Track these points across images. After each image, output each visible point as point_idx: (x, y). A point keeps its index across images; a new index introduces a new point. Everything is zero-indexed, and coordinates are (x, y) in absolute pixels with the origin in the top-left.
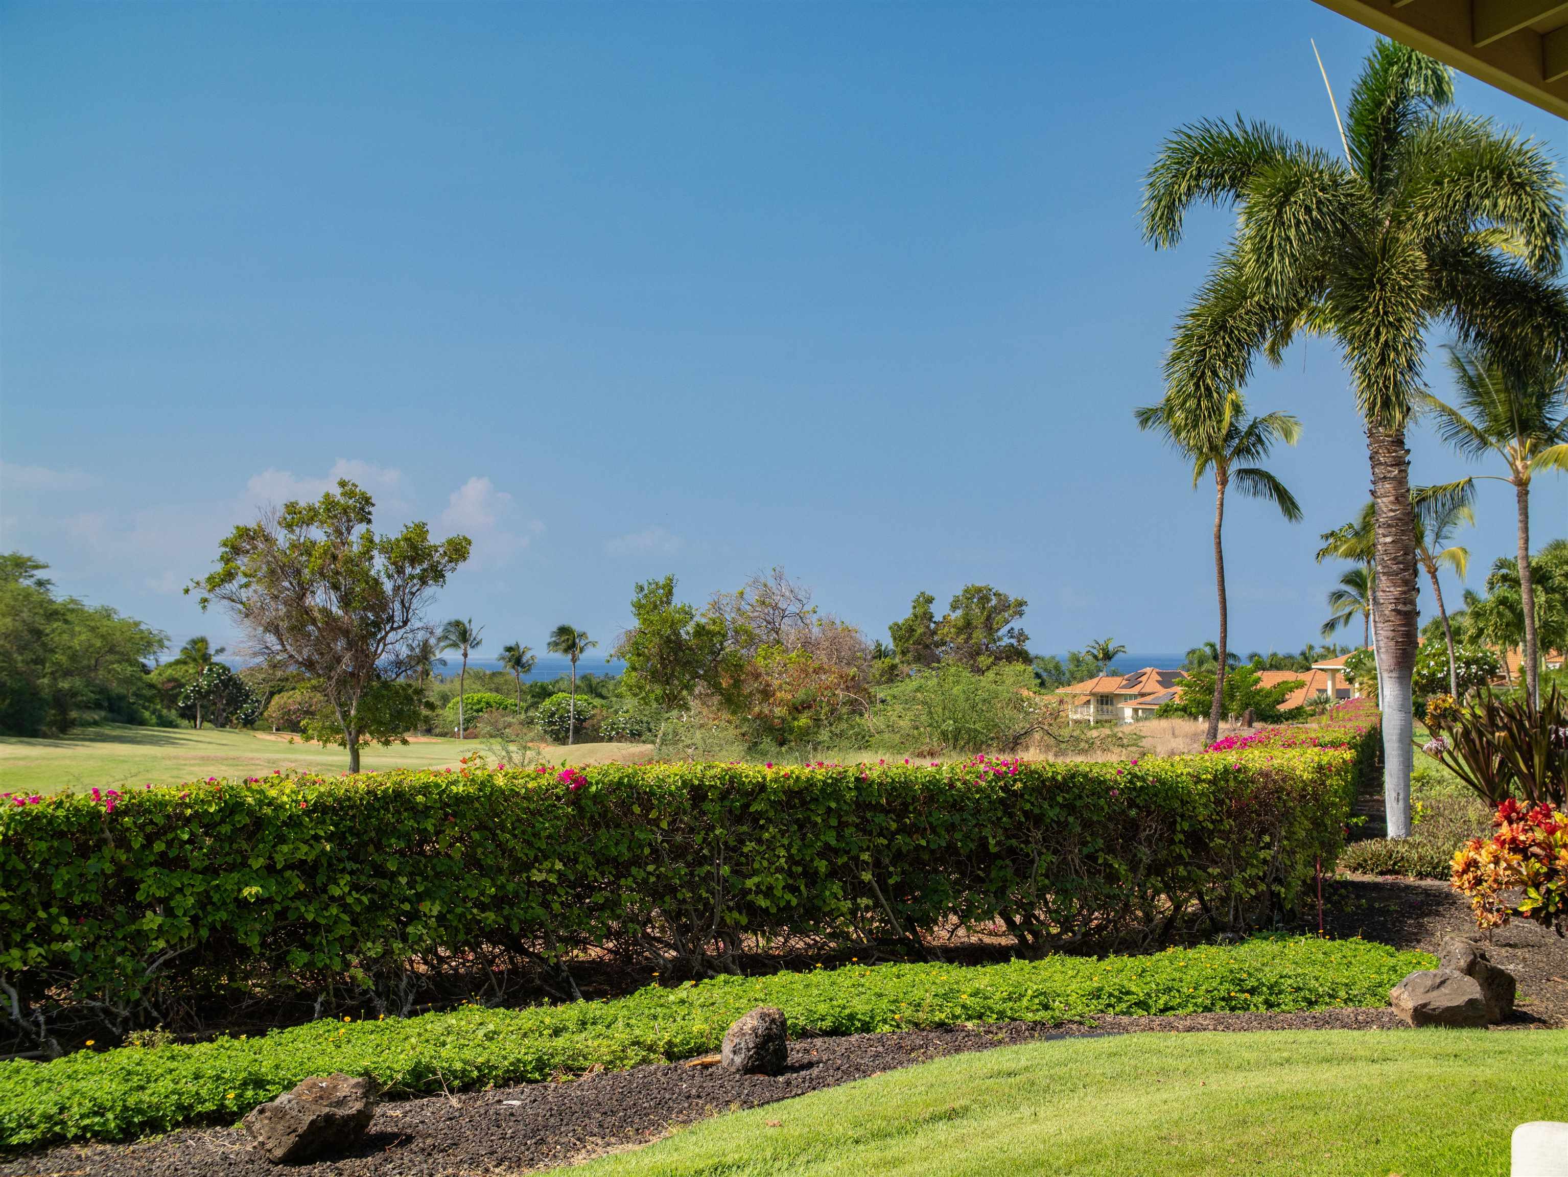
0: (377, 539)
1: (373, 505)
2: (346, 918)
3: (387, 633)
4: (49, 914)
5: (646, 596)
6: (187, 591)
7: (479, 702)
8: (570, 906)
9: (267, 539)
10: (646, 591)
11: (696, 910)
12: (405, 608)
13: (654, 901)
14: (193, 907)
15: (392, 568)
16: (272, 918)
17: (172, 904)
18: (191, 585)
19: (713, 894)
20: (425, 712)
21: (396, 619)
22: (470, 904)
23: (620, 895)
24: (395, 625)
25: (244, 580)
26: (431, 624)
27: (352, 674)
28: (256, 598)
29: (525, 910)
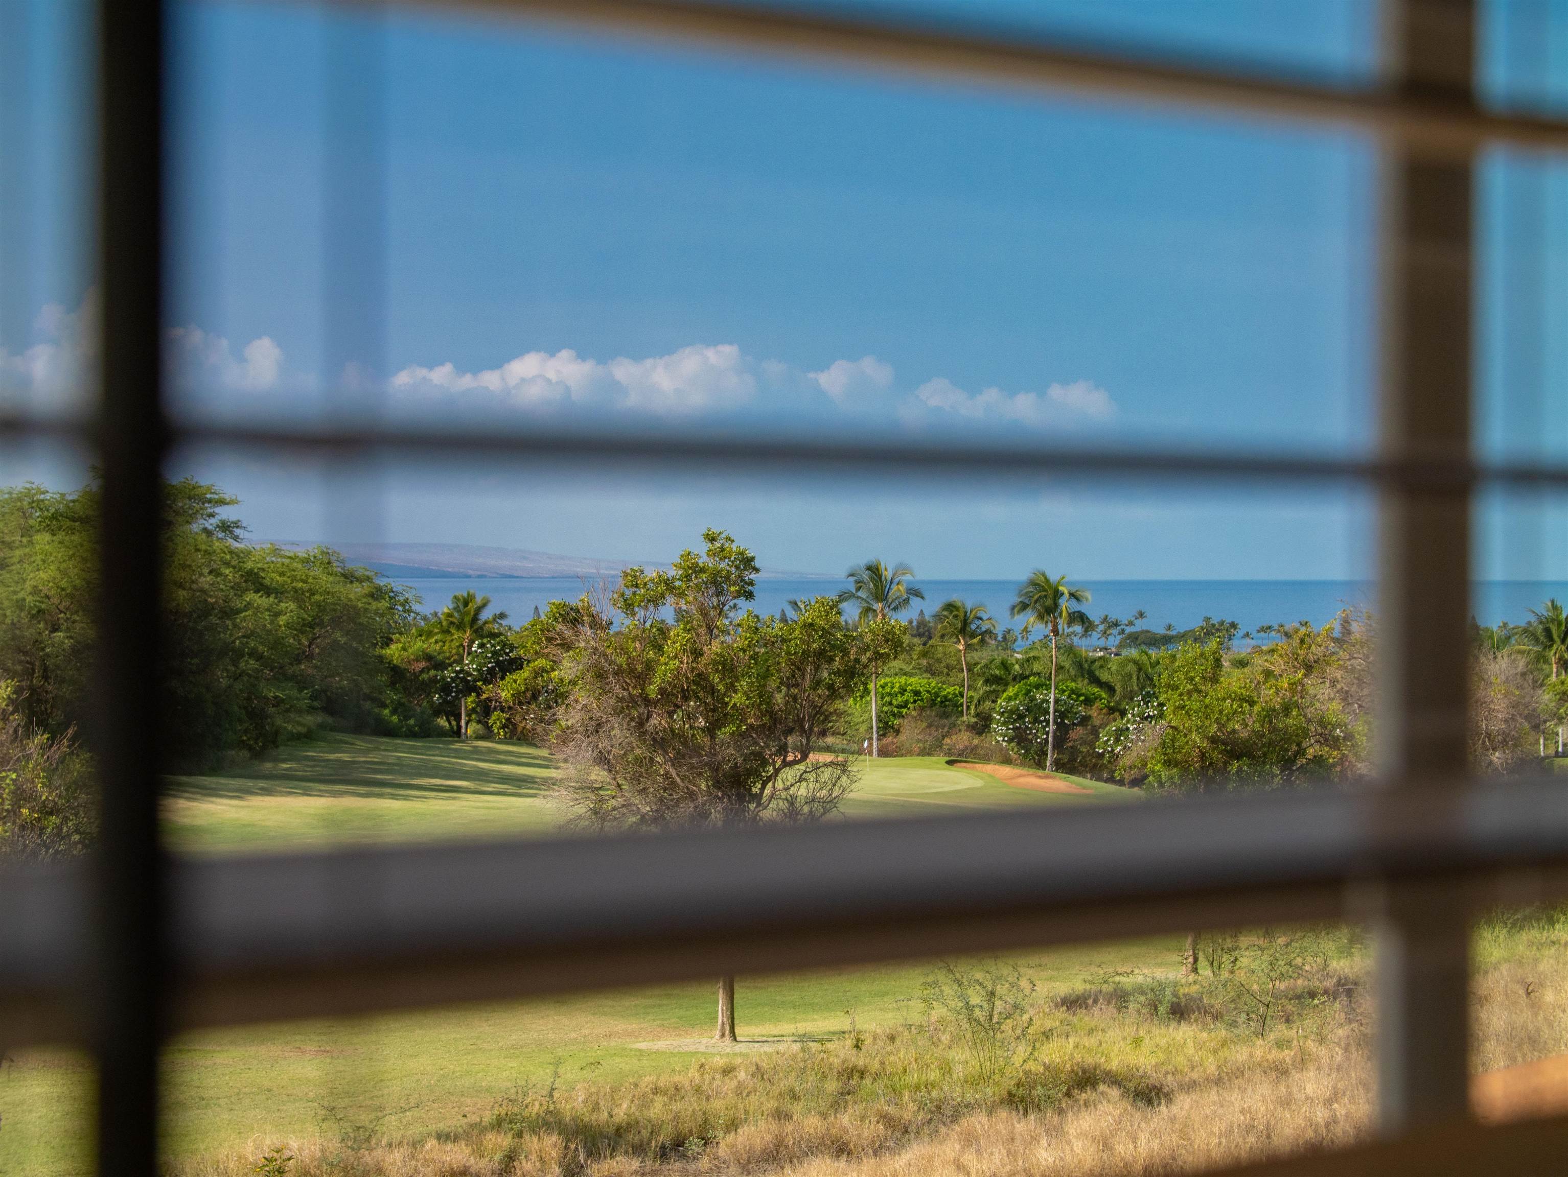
1: (757, 569)
3: (777, 771)
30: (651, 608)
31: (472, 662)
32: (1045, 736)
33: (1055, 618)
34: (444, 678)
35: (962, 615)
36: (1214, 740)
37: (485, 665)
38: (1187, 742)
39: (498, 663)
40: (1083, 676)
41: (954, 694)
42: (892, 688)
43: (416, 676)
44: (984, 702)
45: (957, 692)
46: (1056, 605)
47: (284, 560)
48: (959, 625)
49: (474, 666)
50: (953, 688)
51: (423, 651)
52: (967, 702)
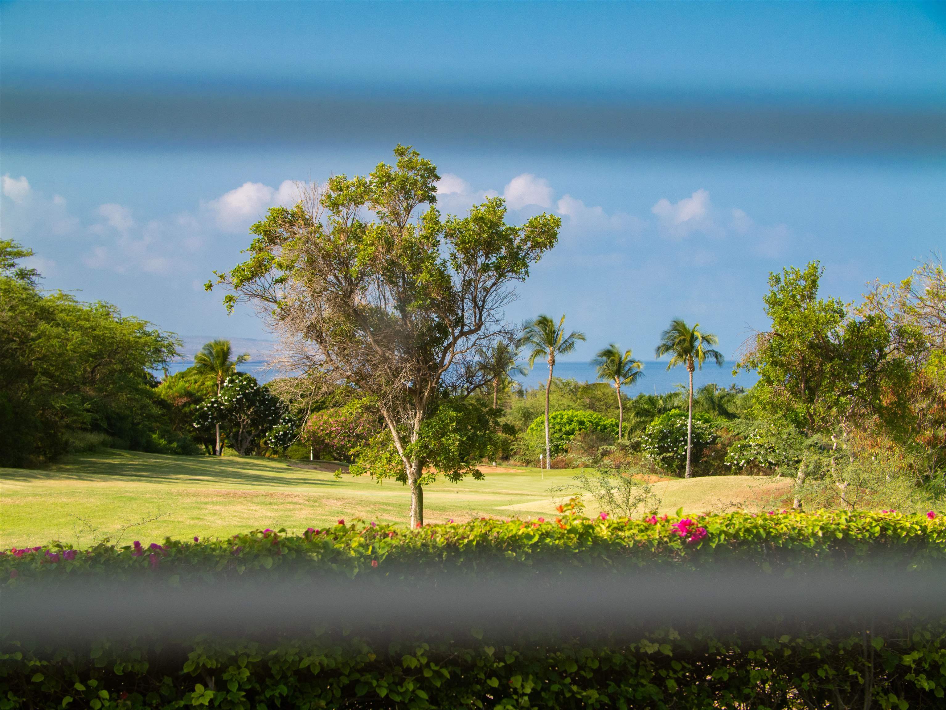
0: (443, 220)
1: (438, 178)
2: (423, 695)
3: (456, 339)
4: (87, 687)
5: (783, 289)
6: (210, 287)
7: (570, 422)
8: (688, 684)
9: (308, 223)
10: (783, 283)
11: (842, 691)
12: (479, 308)
13: (790, 680)
14: (249, 678)
15: (460, 257)
16: (338, 693)
17: (225, 677)
18: (215, 280)
19: (862, 672)
20: (501, 435)
21: (467, 321)
22: (568, 680)
23: (748, 672)
24: (466, 329)
25: (279, 274)
26: (509, 328)
27: (412, 391)
28: (293, 295)
29: (635, 687)
30: (352, 206)
31: (224, 395)
32: (684, 453)
33: (691, 357)
34: (202, 408)
35: (617, 360)
36: (811, 346)
37: (234, 396)
38: (790, 347)
39: (245, 395)
40: (714, 409)
41: (611, 424)
42: (562, 419)
43: (179, 409)
44: (635, 430)
45: (614, 423)
46: (692, 346)
47: (71, 303)
48: (615, 368)
49: (226, 398)
50: (610, 420)
51: (185, 389)
52: (622, 431)
